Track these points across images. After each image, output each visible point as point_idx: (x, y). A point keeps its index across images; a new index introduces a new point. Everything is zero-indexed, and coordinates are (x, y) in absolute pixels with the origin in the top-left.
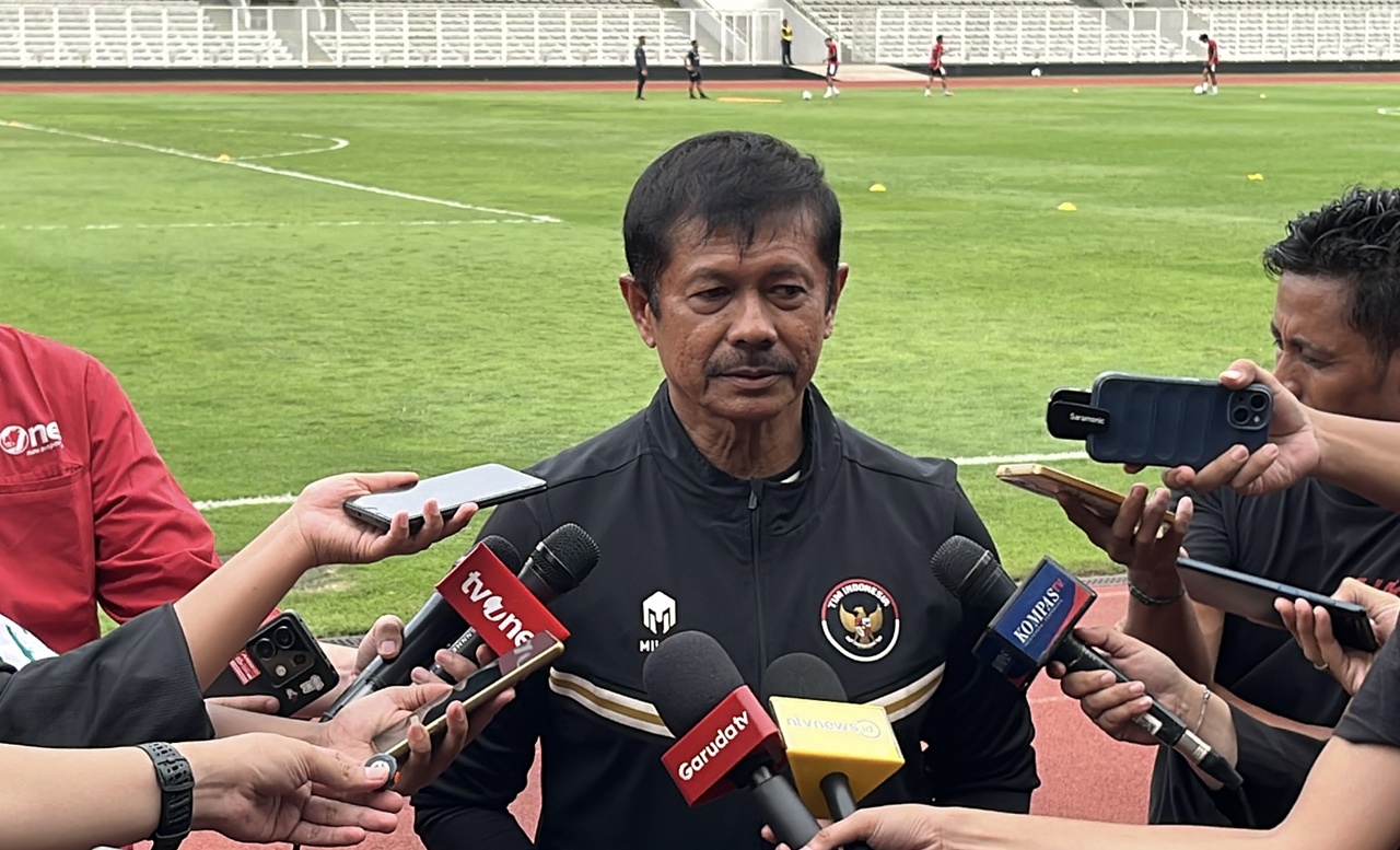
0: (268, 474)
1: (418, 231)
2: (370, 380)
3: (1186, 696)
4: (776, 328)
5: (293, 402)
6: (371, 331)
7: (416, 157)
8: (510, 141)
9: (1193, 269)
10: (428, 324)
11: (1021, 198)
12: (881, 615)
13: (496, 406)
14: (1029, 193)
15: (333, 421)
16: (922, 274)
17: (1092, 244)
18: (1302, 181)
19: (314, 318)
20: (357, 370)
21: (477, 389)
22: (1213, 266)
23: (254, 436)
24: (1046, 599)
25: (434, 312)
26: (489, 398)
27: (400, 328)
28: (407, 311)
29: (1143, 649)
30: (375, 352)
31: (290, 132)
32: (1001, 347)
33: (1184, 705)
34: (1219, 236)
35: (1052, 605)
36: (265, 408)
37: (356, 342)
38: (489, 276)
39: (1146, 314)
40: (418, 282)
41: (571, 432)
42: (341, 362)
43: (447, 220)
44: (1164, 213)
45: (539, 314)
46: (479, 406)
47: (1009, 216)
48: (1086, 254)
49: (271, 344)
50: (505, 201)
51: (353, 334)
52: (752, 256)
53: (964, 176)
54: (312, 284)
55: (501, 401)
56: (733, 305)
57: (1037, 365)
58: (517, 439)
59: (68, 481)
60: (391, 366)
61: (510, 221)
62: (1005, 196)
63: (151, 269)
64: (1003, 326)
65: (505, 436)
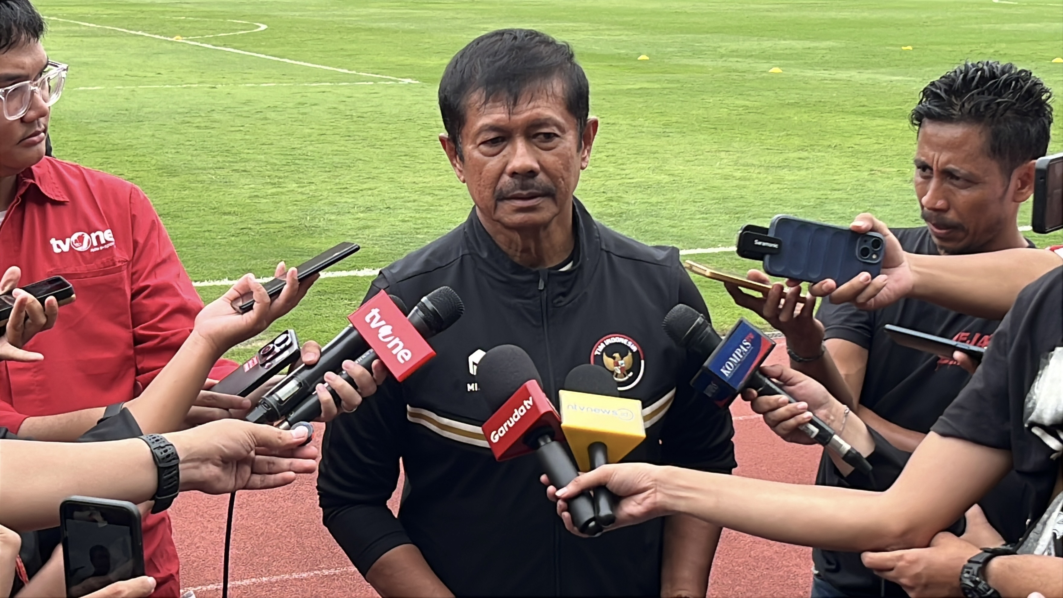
0: (212, 265)
1: (318, 90)
2: (283, 197)
3: (834, 410)
4: (539, 162)
5: (229, 213)
6: (284, 162)
7: (315, 36)
8: (383, 25)
9: (863, 114)
10: (325, 157)
11: (743, 65)
12: (631, 360)
13: (373, 215)
14: (749, 60)
15: (258, 227)
16: (674, 119)
17: (793, 97)
18: (939, 51)
19: (243, 153)
20: (274, 190)
21: (360, 204)
22: (877, 111)
23: (201, 238)
24: (742, 347)
25: (329, 148)
26: (369, 209)
27: (305, 160)
28: (311, 148)
29: (805, 380)
30: (287, 177)
31: (225, 19)
32: (727, 171)
33: (832, 418)
34: (881, 90)
35: (746, 350)
36: (208, 217)
37: (274, 171)
38: (368, 123)
39: (829, 146)
40: (317, 127)
41: (426, 233)
42: (263, 184)
43: (338, 83)
44: (843, 75)
45: (404, 149)
46: (362, 215)
47: (735, 77)
48: (788, 104)
49: (213, 172)
50: (381, 69)
51: (272, 164)
52: (517, 114)
53: (704, 48)
54: (241, 128)
55: (377, 212)
56: (508, 149)
57: (753, 183)
58: (389, 239)
59: (120, 269)
60: (299, 187)
61: (383, 83)
62: (732, 63)
63: (125, 119)
64: (730, 155)
65: (380, 236)
